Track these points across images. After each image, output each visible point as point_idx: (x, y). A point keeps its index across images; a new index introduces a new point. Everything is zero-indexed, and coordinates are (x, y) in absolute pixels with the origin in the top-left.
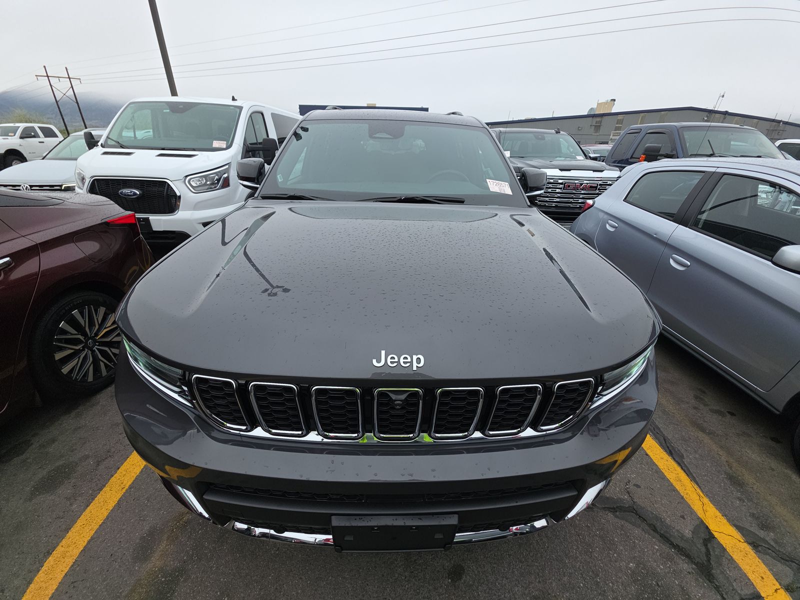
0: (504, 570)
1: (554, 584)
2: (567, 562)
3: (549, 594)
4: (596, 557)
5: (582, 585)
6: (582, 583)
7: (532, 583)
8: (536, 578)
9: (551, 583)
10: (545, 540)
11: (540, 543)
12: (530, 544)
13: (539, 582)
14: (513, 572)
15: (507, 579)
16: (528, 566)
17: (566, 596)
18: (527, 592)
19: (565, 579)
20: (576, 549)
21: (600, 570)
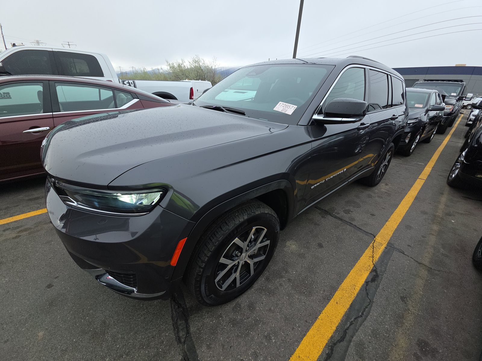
0: (117, 303)
1: (115, 330)
2: (131, 334)
3: (108, 329)
4: (140, 352)
5: (118, 346)
6: (119, 346)
7: (113, 318)
8: (116, 320)
9: (115, 328)
10: (142, 318)
11: (139, 316)
12: (136, 311)
13: (114, 322)
14: (117, 307)
15: (112, 306)
16: (122, 313)
17: (109, 339)
18: (107, 317)
19: (120, 336)
20: (142, 338)
21: (132, 356)
